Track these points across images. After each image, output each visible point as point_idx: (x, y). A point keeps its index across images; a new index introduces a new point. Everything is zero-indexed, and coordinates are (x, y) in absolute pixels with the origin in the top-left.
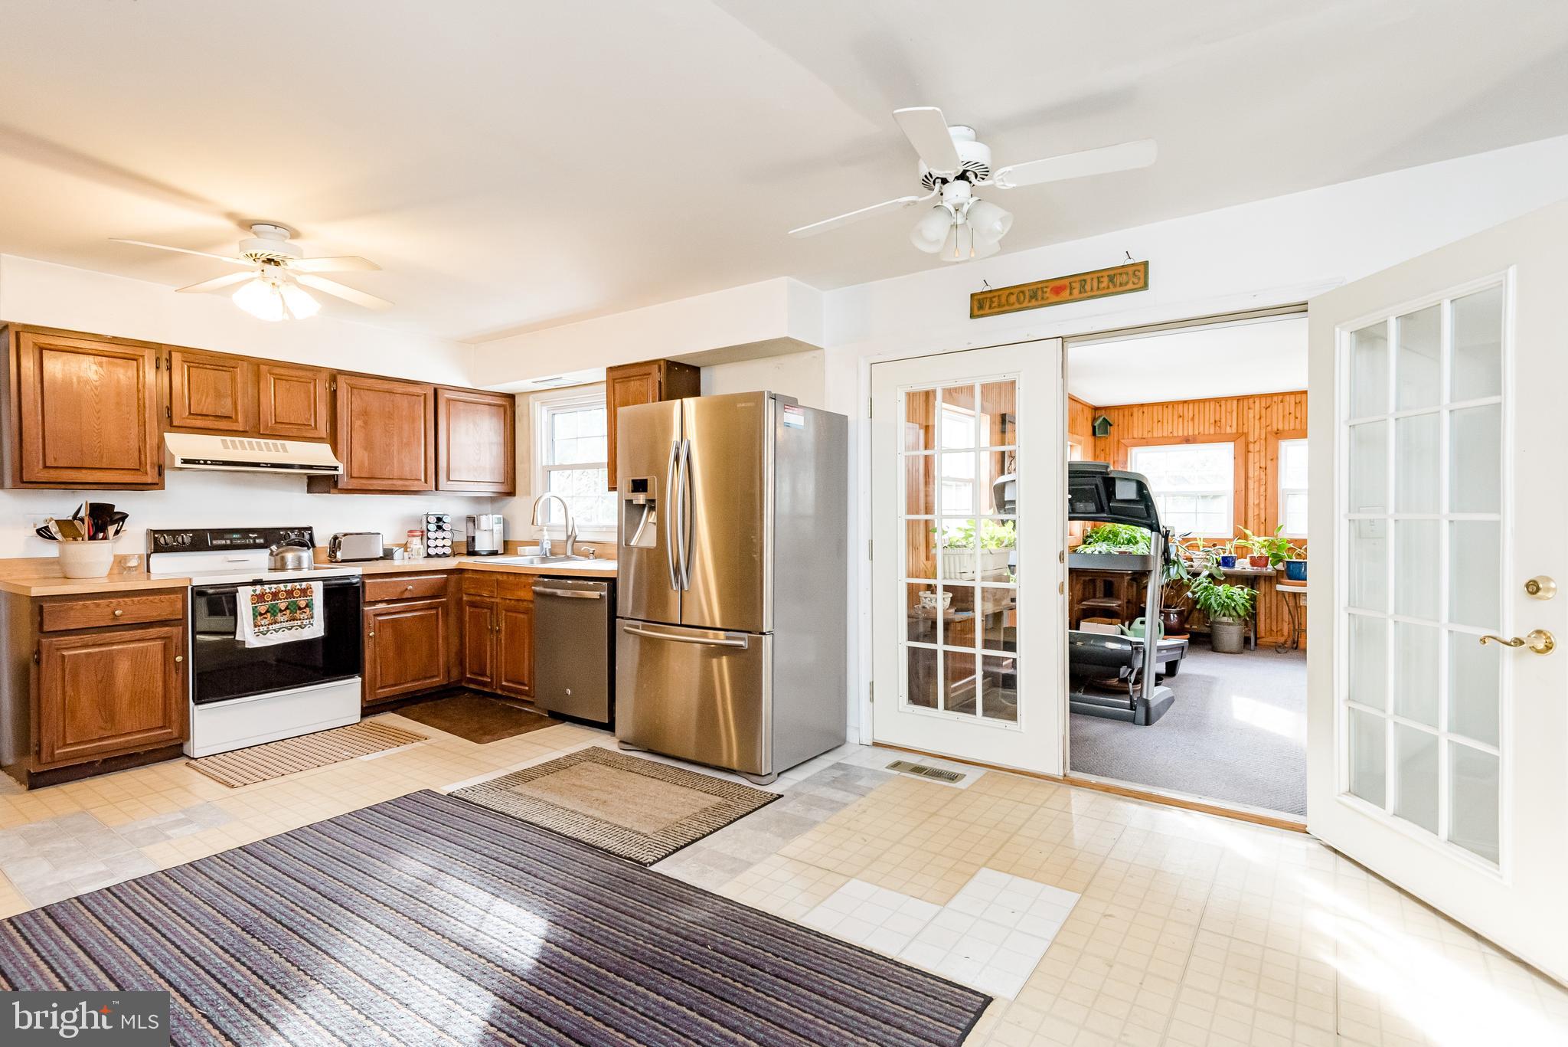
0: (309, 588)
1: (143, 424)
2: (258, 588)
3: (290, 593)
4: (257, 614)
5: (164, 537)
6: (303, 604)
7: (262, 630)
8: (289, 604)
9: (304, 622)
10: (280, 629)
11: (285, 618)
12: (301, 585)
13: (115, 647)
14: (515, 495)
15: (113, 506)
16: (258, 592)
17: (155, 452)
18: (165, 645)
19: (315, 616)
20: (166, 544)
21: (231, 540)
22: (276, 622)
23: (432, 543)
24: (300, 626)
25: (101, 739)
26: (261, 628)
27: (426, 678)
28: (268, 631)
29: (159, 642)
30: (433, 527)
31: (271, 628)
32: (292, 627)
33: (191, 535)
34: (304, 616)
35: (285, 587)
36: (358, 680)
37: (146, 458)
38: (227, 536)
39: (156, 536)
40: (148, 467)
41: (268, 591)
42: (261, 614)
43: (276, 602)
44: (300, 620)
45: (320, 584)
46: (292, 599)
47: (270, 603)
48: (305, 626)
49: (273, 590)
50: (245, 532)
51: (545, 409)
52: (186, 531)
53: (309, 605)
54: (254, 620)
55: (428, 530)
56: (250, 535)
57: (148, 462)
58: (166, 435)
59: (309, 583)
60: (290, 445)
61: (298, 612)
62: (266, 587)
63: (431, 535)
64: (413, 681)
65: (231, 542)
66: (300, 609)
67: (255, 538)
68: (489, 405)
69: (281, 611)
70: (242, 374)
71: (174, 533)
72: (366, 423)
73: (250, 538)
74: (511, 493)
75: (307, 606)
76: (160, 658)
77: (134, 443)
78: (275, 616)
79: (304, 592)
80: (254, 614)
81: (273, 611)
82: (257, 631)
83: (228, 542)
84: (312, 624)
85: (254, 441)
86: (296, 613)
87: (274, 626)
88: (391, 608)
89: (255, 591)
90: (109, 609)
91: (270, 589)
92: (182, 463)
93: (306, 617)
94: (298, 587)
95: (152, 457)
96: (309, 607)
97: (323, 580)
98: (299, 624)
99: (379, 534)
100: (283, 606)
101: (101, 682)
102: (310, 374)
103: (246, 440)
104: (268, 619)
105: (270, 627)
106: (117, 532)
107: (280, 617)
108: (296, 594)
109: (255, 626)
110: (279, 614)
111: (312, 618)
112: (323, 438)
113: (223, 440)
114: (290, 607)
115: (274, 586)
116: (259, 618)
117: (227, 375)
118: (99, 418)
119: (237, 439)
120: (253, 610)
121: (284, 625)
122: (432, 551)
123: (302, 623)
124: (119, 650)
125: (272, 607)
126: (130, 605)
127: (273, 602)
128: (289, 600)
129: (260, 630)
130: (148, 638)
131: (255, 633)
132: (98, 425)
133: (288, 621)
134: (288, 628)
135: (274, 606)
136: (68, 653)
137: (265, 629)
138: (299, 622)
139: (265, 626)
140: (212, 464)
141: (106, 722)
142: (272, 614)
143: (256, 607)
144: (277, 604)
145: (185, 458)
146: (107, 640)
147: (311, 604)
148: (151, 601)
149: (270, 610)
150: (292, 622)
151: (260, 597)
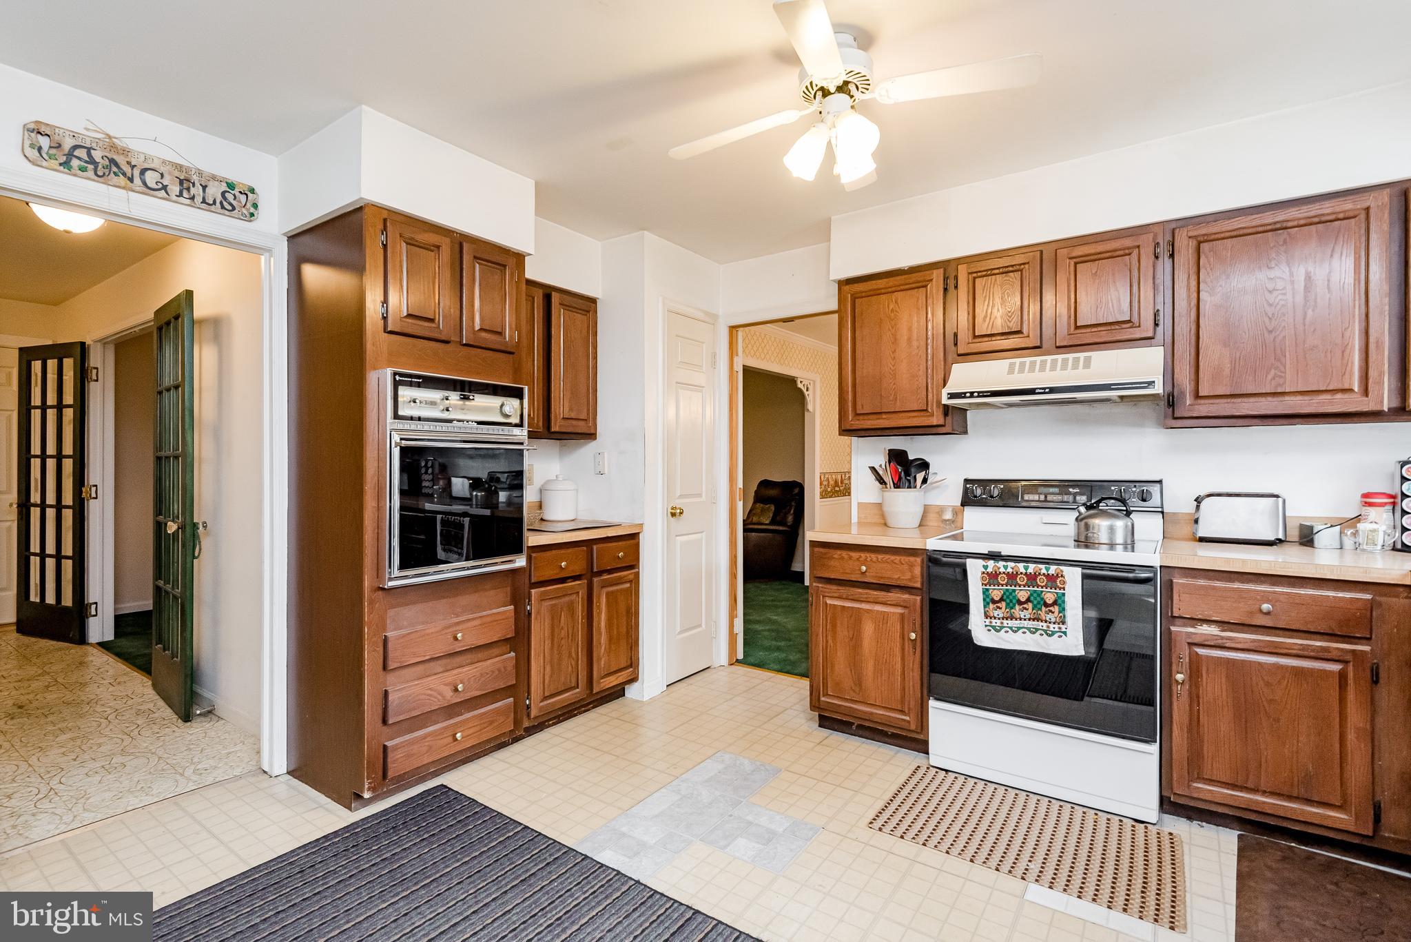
0: (1060, 574)
2: (991, 563)
3: (1032, 578)
4: (988, 600)
5: (976, 488)
6: (1050, 598)
7: (994, 624)
8: (1031, 595)
9: (1052, 626)
10: (1019, 628)
11: (1027, 614)
12: (1047, 569)
13: (863, 606)
16: (989, 570)
18: (902, 614)
19: (1069, 620)
20: (975, 496)
21: (1047, 494)
22: (1012, 618)
24: (1047, 632)
25: (852, 701)
26: (994, 621)
28: (1002, 628)
29: (899, 610)
31: (1005, 625)
32: (1036, 629)
33: (1002, 486)
34: (1052, 617)
35: (1026, 568)
36: (1152, 747)
37: (932, 397)
39: (968, 486)
40: (935, 407)
41: (1003, 570)
42: (994, 602)
43: (1013, 588)
44: (1047, 621)
45: (1078, 571)
46: (1036, 589)
47: (1005, 587)
48: (1053, 633)
49: (1009, 570)
50: (1065, 484)
52: (996, 482)
53: (1059, 602)
54: (985, 607)
55: (1403, 495)
57: (935, 401)
59: (1062, 568)
60: (1097, 355)
61: (1043, 608)
62: (1001, 564)
65: (1046, 498)
66: (1046, 605)
67: (1075, 495)
69: (1020, 603)
71: (985, 483)
73: (1070, 493)
75: (1055, 603)
76: (899, 628)
77: (922, 381)
78: (1012, 608)
79: (1053, 580)
80: (984, 600)
82: (987, 624)
83: (1042, 498)
84: (1065, 633)
85: (1050, 358)
86: (1041, 609)
87: (1011, 623)
88: (1230, 639)
89: (986, 567)
90: (856, 563)
91: (1006, 567)
93: (1053, 620)
94: (1044, 571)
95: (938, 395)
96: (1060, 605)
97: (1084, 568)
98: (1045, 628)
99: (1277, 496)
100: (1023, 596)
101: (852, 639)
103: (1039, 359)
104: (1003, 610)
105: (1005, 622)
106: (925, 481)
107: (1017, 611)
108: (1041, 581)
109: (987, 616)
110: (1017, 607)
111: (1065, 623)
112: (1150, 338)
114: (1032, 598)
115: (1011, 564)
116: (991, 606)
119: (1028, 359)
120: (984, 593)
121: (1026, 624)
122: (1407, 538)
123: (1048, 627)
124: (868, 611)
125: (1007, 593)
126: (875, 562)
127: (1009, 587)
128: (1031, 588)
129: (991, 622)
130: (889, 603)
131: (986, 626)
132: (893, 366)
133: (1029, 620)
134: (1029, 629)
135: (1011, 594)
136: (829, 601)
137: (998, 624)
138: (1045, 625)
139: (999, 619)
140: (979, 396)
141: (855, 685)
142: (1007, 605)
143: (987, 590)
144: (1014, 591)
145: (948, 394)
146: (857, 596)
147: (1059, 601)
148: (892, 561)
149: (1005, 597)
150: (1036, 623)
151: (992, 578)
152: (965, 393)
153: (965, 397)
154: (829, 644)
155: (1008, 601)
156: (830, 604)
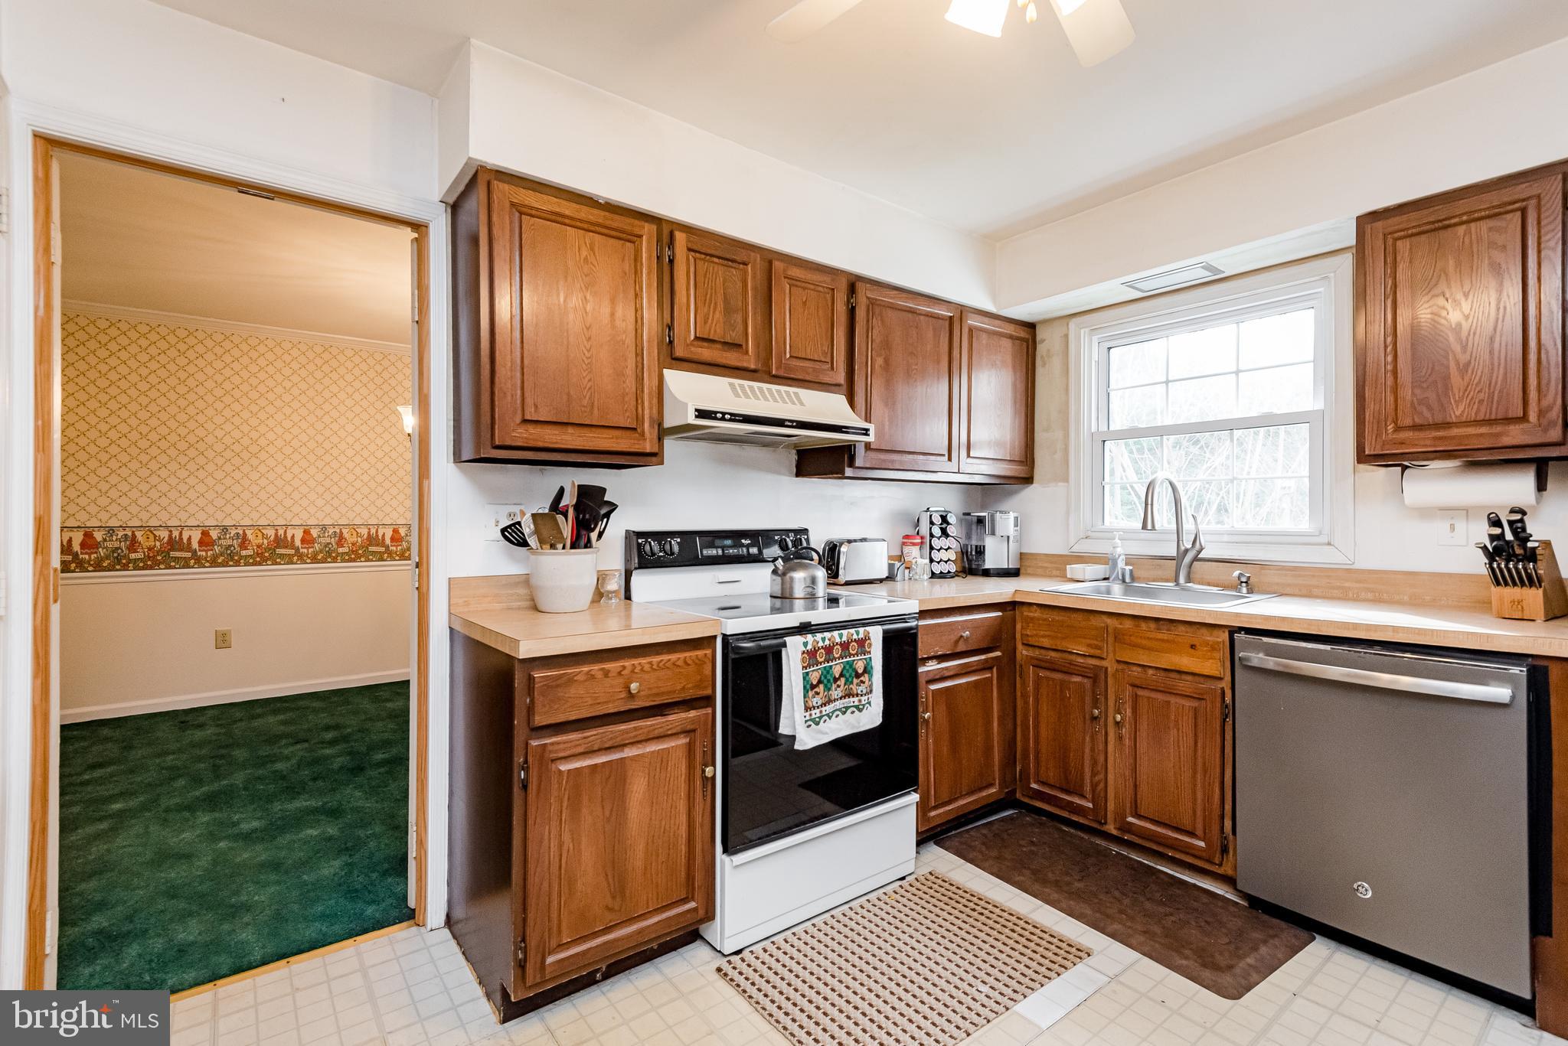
0: (867, 638)
1: (639, 354)
2: (810, 638)
3: (845, 647)
4: (808, 687)
5: (650, 543)
6: (860, 667)
7: (814, 716)
8: (844, 667)
9: (863, 698)
10: (833, 712)
11: (840, 692)
12: (858, 633)
13: (629, 752)
14: (1032, 483)
15: (603, 491)
16: (809, 647)
17: (655, 401)
18: (689, 744)
19: (874, 687)
20: (653, 554)
21: (723, 548)
22: (830, 701)
23: (936, 556)
24: (857, 707)
25: (608, 930)
26: (813, 712)
27: (981, 789)
28: (820, 718)
29: (683, 741)
30: (937, 531)
31: (824, 713)
32: (847, 708)
33: (679, 540)
34: (862, 688)
35: (841, 636)
36: (914, 797)
37: (643, 410)
38: (718, 542)
39: (640, 541)
40: (646, 425)
41: (821, 644)
42: (813, 687)
43: (830, 663)
44: (857, 695)
45: (879, 629)
46: (848, 659)
47: (823, 665)
48: (863, 707)
49: (827, 642)
50: (737, 535)
51: (1095, 339)
52: (672, 534)
53: (867, 670)
54: (805, 697)
55: (932, 536)
56: (743, 541)
57: (647, 417)
58: (665, 371)
59: (868, 628)
60: (805, 394)
61: (855, 681)
62: (819, 636)
63: (936, 543)
64: (971, 793)
65: (723, 551)
66: (858, 676)
67: (748, 546)
68: (1011, 337)
69: (835, 680)
70: (753, 274)
71: (660, 536)
72: (887, 361)
74: (1028, 480)
75: (864, 669)
76: (684, 771)
77: (630, 384)
78: (828, 689)
79: (862, 643)
80: (805, 687)
81: (827, 680)
82: (808, 718)
83: (720, 552)
84: (869, 703)
85: (765, 386)
86: (852, 683)
87: (827, 708)
88: (946, 668)
89: (805, 644)
90: (621, 680)
91: (823, 639)
92: (697, 417)
93: (865, 692)
94: (855, 637)
95: (651, 408)
96: (868, 673)
97: (883, 624)
98: (856, 703)
100: (837, 671)
101: (609, 820)
102: (827, 278)
103: (756, 385)
104: (821, 694)
105: (823, 709)
106: (600, 535)
107: (833, 692)
108: (853, 648)
109: (807, 709)
110: (834, 686)
111: (871, 691)
112: (838, 385)
113: (731, 385)
114: (845, 672)
115: (827, 635)
116: (810, 694)
117: (735, 273)
118: (590, 338)
119: (746, 383)
120: (804, 678)
121: (839, 704)
122: (937, 569)
123: (860, 701)
124: (633, 759)
125: (825, 672)
126: (648, 672)
127: (827, 665)
128: (845, 660)
129: (811, 715)
130: (669, 732)
131: (806, 721)
132: (589, 351)
133: (841, 698)
134: (839, 710)
135: (828, 672)
136: (564, 767)
137: (818, 715)
138: (856, 699)
139: (818, 707)
140: (730, 420)
141: (614, 898)
142: (826, 686)
143: (807, 673)
144: (831, 667)
145: (696, 410)
146: (618, 739)
147: (869, 667)
148: (674, 664)
149: (823, 678)
150: (847, 700)
151: (811, 656)
152: (716, 413)
153: (716, 418)
154: (565, 848)
155: (825, 681)
156: (569, 770)
